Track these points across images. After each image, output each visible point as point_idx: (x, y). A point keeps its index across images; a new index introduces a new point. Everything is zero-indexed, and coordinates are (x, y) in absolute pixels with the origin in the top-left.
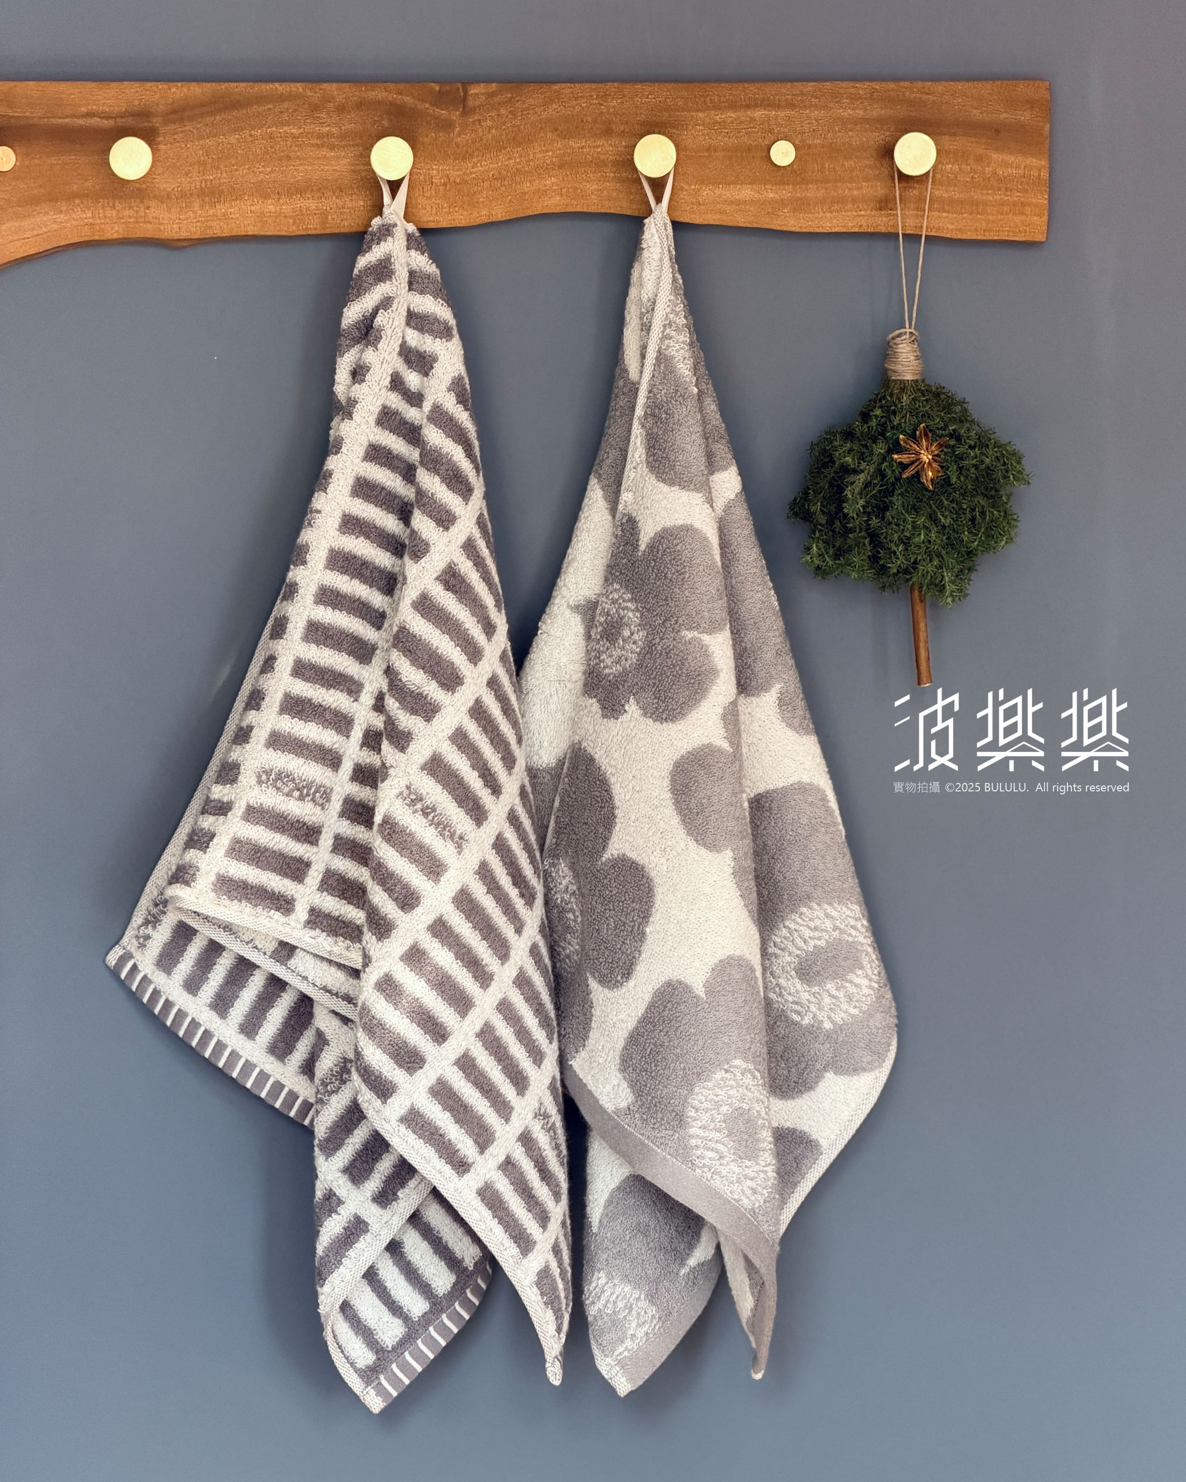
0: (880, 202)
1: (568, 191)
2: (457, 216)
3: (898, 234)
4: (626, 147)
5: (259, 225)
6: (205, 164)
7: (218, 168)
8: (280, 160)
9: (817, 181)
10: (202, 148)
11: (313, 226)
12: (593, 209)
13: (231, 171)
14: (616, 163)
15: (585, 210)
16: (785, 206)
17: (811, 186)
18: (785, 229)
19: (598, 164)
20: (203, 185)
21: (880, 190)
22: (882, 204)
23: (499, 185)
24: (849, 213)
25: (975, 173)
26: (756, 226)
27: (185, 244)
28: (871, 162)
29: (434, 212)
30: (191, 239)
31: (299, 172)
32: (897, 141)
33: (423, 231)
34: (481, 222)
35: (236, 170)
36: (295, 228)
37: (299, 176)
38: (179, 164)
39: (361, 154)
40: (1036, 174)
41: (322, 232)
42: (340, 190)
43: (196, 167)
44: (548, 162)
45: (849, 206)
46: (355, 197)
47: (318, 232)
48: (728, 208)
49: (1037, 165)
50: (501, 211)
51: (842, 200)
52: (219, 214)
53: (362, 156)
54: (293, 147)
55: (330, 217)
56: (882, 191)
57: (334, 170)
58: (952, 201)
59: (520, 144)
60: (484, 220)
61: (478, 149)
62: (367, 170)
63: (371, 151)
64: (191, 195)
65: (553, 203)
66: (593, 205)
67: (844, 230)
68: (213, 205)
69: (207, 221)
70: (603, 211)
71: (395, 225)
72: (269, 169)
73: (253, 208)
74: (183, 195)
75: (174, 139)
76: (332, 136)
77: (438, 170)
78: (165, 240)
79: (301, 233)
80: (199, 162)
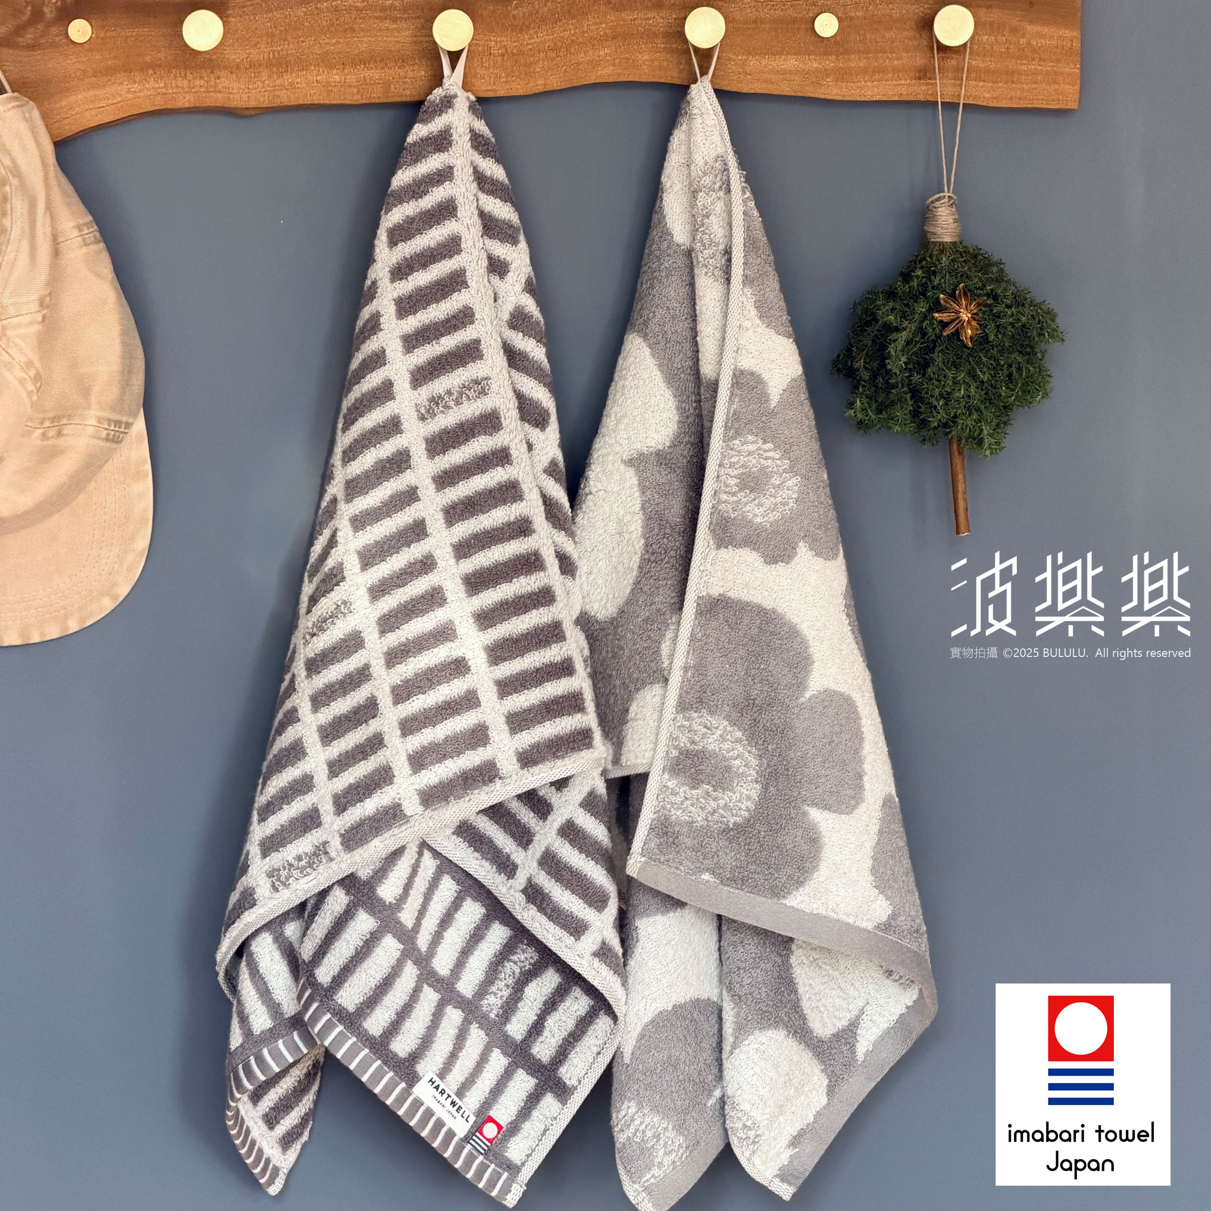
0: (920, 71)
1: (620, 62)
2: (514, 85)
3: (937, 102)
4: (676, 19)
5: (325, 94)
6: (273, 35)
7: (285, 40)
8: (345, 32)
9: (859, 52)
10: (270, 20)
11: (377, 95)
12: (644, 79)
13: (298, 42)
14: (667, 35)
15: (637, 79)
16: (828, 75)
17: (853, 56)
18: (828, 97)
19: (650, 35)
20: (271, 56)
21: (920, 60)
22: (921, 74)
23: (554, 55)
24: (890, 82)
25: (1010, 44)
26: (800, 94)
27: (253, 113)
28: (910, 33)
29: (492, 82)
30: (260, 108)
31: (363, 43)
32: (936, 14)
33: (481, 100)
34: (537, 92)
35: (303, 42)
36: (359, 97)
37: (363, 47)
38: (247, 36)
39: (423, 26)
40: (1069, 45)
41: (385, 101)
42: (402, 61)
43: (265, 38)
44: (602, 33)
45: (890, 75)
46: (416, 67)
47: (381, 101)
48: (774, 78)
49: (1069, 35)
50: (555, 81)
51: (882, 70)
52: (286, 84)
53: (423, 27)
54: (358, 20)
55: (392, 86)
56: (921, 61)
57: (396, 42)
58: (988, 71)
59: (574, 17)
60: (541, 89)
61: (534, 21)
62: (428, 42)
63: (432, 23)
64: (260, 65)
65: (606, 73)
66: (645, 74)
67: (885, 98)
68: (280, 75)
69: (274, 90)
70: (654, 80)
71: (455, 96)
72: (334, 41)
73: (319, 78)
74: (252, 65)
75: (244, 12)
76: (395, 9)
77: (496, 41)
78: (234, 108)
79: (365, 101)
80: (267, 34)
